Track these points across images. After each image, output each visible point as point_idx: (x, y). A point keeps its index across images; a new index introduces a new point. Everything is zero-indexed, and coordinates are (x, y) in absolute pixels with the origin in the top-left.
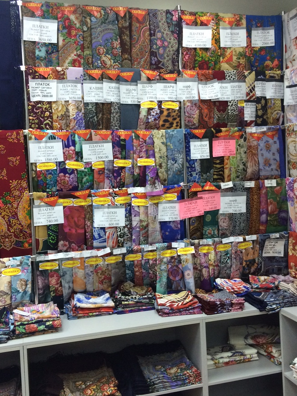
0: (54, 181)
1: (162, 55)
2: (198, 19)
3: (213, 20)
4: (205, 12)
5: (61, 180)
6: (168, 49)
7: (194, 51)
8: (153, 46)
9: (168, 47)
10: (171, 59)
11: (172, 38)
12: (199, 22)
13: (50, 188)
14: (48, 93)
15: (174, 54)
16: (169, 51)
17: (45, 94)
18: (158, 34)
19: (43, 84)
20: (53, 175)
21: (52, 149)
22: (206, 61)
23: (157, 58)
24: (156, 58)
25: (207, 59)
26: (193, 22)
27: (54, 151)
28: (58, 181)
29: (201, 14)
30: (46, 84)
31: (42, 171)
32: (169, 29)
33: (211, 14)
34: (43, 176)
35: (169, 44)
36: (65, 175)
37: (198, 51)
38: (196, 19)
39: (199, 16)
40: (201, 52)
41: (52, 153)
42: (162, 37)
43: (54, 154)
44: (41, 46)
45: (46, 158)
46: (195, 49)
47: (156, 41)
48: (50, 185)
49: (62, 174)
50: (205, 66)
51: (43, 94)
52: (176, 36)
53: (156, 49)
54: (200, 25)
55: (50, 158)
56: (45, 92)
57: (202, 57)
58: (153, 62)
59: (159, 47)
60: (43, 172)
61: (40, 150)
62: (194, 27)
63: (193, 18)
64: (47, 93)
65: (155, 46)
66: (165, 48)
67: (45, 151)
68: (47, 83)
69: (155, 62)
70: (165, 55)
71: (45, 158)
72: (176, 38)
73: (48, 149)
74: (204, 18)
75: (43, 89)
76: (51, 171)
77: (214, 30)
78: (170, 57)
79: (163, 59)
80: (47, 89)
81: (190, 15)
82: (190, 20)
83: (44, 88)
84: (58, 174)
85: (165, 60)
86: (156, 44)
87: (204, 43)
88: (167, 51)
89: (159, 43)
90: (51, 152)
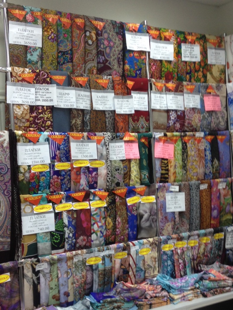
0: (46, 184)
1: (109, 54)
2: (162, 34)
3: (173, 35)
4: (166, 28)
5: (54, 182)
6: (113, 49)
7: (159, 62)
8: (101, 45)
9: (113, 46)
10: (117, 58)
11: (117, 39)
12: (163, 37)
13: (42, 190)
14: (48, 98)
15: (119, 54)
16: (115, 51)
17: (45, 99)
18: (105, 34)
19: (42, 89)
20: (46, 177)
21: (39, 152)
22: (171, 72)
23: (105, 57)
24: (103, 57)
25: (171, 70)
26: (158, 37)
27: (41, 153)
28: (52, 183)
29: (164, 30)
30: (45, 89)
31: (35, 173)
32: (114, 30)
33: (172, 31)
34: (36, 178)
35: (114, 45)
36: (58, 177)
37: (164, 63)
38: (160, 34)
39: (163, 31)
40: (166, 64)
41: (39, 156)
42: (109, 37)
43: (41, 156)
44: (32, 50)
45: (33, 160)
46: (161, 61)
47: (103, 41)
48: (42, 187)
49: (56, 176)
50: (170, 77)
51: (43, 99)
52: (121, 37)
53: (104, 48)
54: (164, 40)
55: (37, 160)
56: (45, 97)
57: (167, 69)
58: (101, 61)
59: (106, 47)
60: (37, 174)
61: (27, 153)
62: (159, 41)
63: (157, 33)
64: (46, 98)
65: (102, 46)
66: (111, 48)
67: (32, 153)
68: (47, 88)
69: (103, 60)
70: (112, 55)
71: (31, 160)
72: (121, 39)
73: (35, 152)
74: (167, 34)
75: (43, 94)
76: (44, 173)
77: (175, 45)
78: (116, 56)
79: (110, 58)
80: (46, 94)
81: (155, 30)
82: (156, 35)
83: (43, 92)
84: (52, 176)
85: (112, 59)
86: (103, 44)
87: (168, 56)
88: (113, 50)
89: (106, 42)
90: (37, 155)
